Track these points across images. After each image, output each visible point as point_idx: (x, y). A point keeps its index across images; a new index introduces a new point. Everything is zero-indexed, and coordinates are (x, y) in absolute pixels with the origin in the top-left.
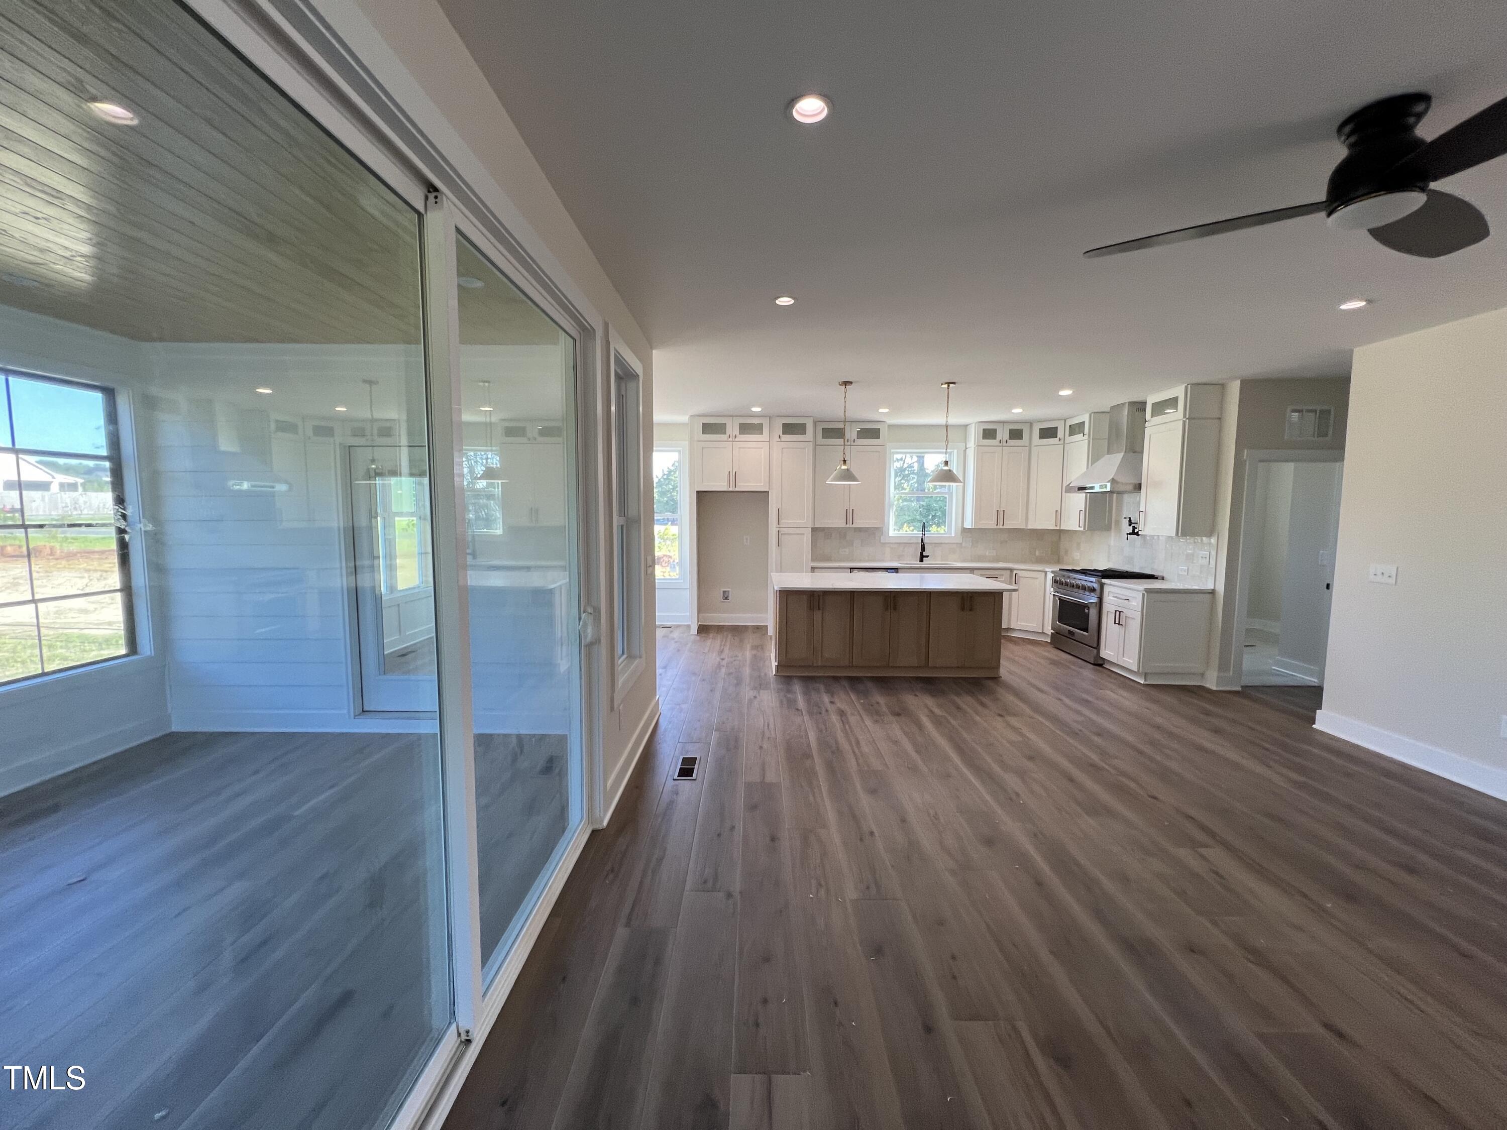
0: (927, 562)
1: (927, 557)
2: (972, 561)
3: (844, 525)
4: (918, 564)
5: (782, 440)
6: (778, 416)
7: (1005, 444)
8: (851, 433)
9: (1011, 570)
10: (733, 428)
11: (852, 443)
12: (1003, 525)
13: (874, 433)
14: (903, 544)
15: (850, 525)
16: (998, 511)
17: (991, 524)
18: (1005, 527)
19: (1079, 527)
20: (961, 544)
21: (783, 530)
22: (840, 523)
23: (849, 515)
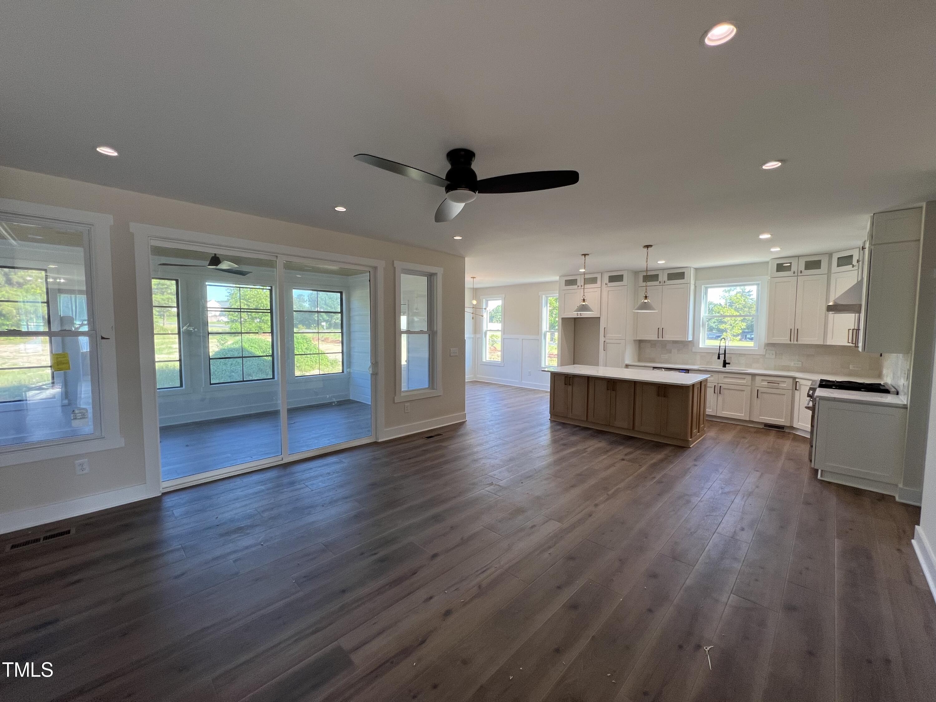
0: (728, 368)
1: (729, 364)
2: (775, 369)
3: (657, 339)
4: (720, 368)
5: (609, 286)
6: (606, 272)
7: (800, 274)
8: (663, 277)
9: (794, 378)
10: (580, 282)
11: (664, 284)
12: (797, 341)
13: (680, 276)
14: (707, 353)
15: (660, 339)
16: (791, 329)
17: (785, 340)
18: (799, 342)
19: (848, 343)
20: (765, 355)
21: (607, 341)
22: (654, 337)
23: (660, 331)
